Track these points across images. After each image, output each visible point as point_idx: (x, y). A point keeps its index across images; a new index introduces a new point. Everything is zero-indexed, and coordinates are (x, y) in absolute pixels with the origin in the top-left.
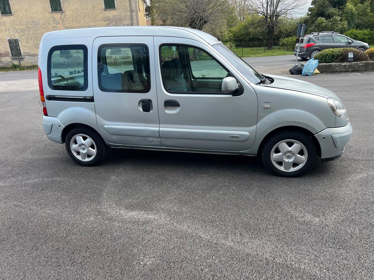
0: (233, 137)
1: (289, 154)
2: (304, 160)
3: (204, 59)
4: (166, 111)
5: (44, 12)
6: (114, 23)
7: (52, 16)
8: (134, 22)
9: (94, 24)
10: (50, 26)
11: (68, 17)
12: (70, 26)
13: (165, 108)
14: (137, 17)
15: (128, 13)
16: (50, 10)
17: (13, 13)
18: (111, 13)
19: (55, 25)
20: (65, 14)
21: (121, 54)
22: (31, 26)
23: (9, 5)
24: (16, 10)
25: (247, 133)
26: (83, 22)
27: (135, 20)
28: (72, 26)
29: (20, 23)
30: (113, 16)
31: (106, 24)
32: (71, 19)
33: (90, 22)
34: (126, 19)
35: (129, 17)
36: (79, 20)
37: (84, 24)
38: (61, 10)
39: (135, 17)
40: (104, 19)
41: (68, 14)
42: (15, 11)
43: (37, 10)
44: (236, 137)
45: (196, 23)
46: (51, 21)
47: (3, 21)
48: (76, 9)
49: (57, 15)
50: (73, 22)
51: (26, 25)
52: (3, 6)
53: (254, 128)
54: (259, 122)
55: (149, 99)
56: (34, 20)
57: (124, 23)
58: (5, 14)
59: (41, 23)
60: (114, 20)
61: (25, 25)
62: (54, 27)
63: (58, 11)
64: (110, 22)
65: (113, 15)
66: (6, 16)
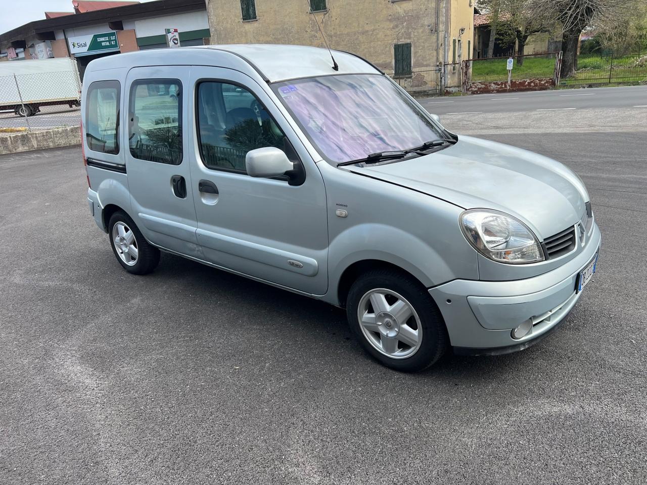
0: (292, 264)
1: (387, 319)
2: (418, 341)
3: (571, 85)
4: (204, 201)
5: (301, 13)
6: (405, 24)
7: (311, 19)
8: (441, 19)
9: (373, 27)
10: (306, 35)
11: (334, 18)
12: (335, 33)
13: (202, 195)
14: (448, 10)
15: (431, 3)
16: (308, 9)
17: (258, 18)
18: (402, 6)
19: (313, 33)
20: (329, 14)
21: (410, 77)
22: (280, 36)
23: (253, 5)
24: (262, 12)
25: (314, 262)
26: (356, 25)
27: (443, 16)
28: (338, 33)
29: (266, 33)
30: (405, 12)
31: (391, 27)
32: (337, 21)
33: (367, 24)
34: (428, 14)
35: (433, 11)
36: (350, 22)
37: (357, 29)
38: (325, 8)
39: (444, 10)
40: (390, 18)
41: (334, 14)
42: (261, 14)
43: (290, 11)
44: (297, 266)
45: (566, 13)
46: (309, 27)
47: (244, 31)
48: (347, 4)
49: (319, 17)
50: (340, 26)
51: (273, 35)
52: (246, 7)
53: (323, 253)
54: (331, 242)
55: (182, 175)
56: (285, 26)
57: (422, 21)
58: (247, 19)
59: (293, 31)
60: (406, 18)
61: (271, 36)
62: (312, 37)
63: (320, 9)
64: (399, 23)
65: (406, 9)
66: (249, 22)
